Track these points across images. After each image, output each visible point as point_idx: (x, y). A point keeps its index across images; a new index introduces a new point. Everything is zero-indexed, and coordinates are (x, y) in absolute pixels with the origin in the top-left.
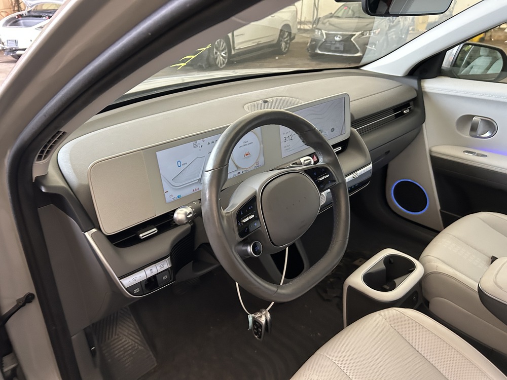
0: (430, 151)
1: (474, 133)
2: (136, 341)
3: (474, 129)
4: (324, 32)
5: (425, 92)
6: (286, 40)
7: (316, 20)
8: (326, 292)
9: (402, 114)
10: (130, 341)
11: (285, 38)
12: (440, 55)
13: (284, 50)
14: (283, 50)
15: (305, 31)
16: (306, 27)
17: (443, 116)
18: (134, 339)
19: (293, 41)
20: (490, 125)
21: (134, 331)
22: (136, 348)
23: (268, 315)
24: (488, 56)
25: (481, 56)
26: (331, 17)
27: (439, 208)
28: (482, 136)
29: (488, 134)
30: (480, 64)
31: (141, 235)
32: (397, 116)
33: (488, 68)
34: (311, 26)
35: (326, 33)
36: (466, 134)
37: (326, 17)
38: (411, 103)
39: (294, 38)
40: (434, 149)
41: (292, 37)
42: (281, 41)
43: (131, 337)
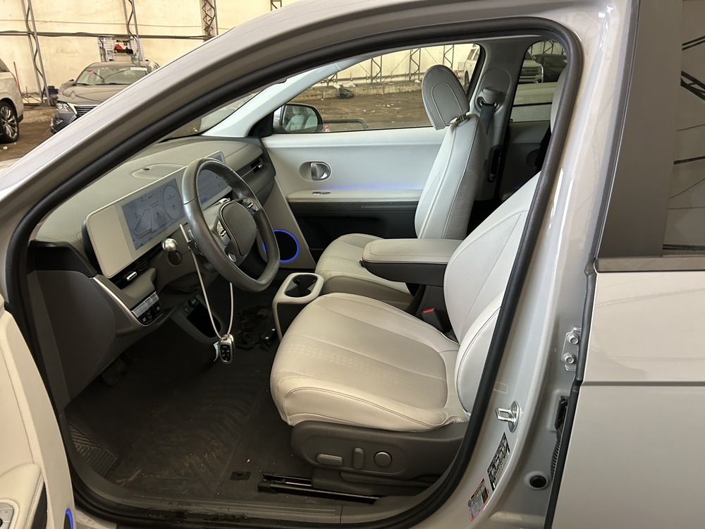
0: (287, 199)
1: (314, 177)
2: (86, 442)
3: (314, 174)
4: (72, 106)
5: (268, 148)
6: (9, 121)
7: (44, 90)
8: (246, 343)
9: (258, 168)
10: (79, 444)
11: (9, 119)
12: (270, 116)
13: (12, 135)
14: (10, 135)
15: (33, 106)
16: (32, 101)
17: (288, 166)
18: (82, 442)
19: (22, 122)
20: (324, 168)
21: (79, 434)
22: (89, 449)
23: (231, 337)
24: (300, 114)
25: (294, 115)
26: (74, 85)
27: (308, 248)
28: (322, 177)
29: (325, 175)
30: (296, 121)
31: (128, 278)
32: (255, 171)
33: (305, 123)
34: (40, 99)
35: (75, 107)
36: (309, 179)
37: (66, 86)
38: (260, 159)
39: (22, 117)
40: (290, 196)
41: (18, 116)
42: (4, 123)
43: (79, 441)
